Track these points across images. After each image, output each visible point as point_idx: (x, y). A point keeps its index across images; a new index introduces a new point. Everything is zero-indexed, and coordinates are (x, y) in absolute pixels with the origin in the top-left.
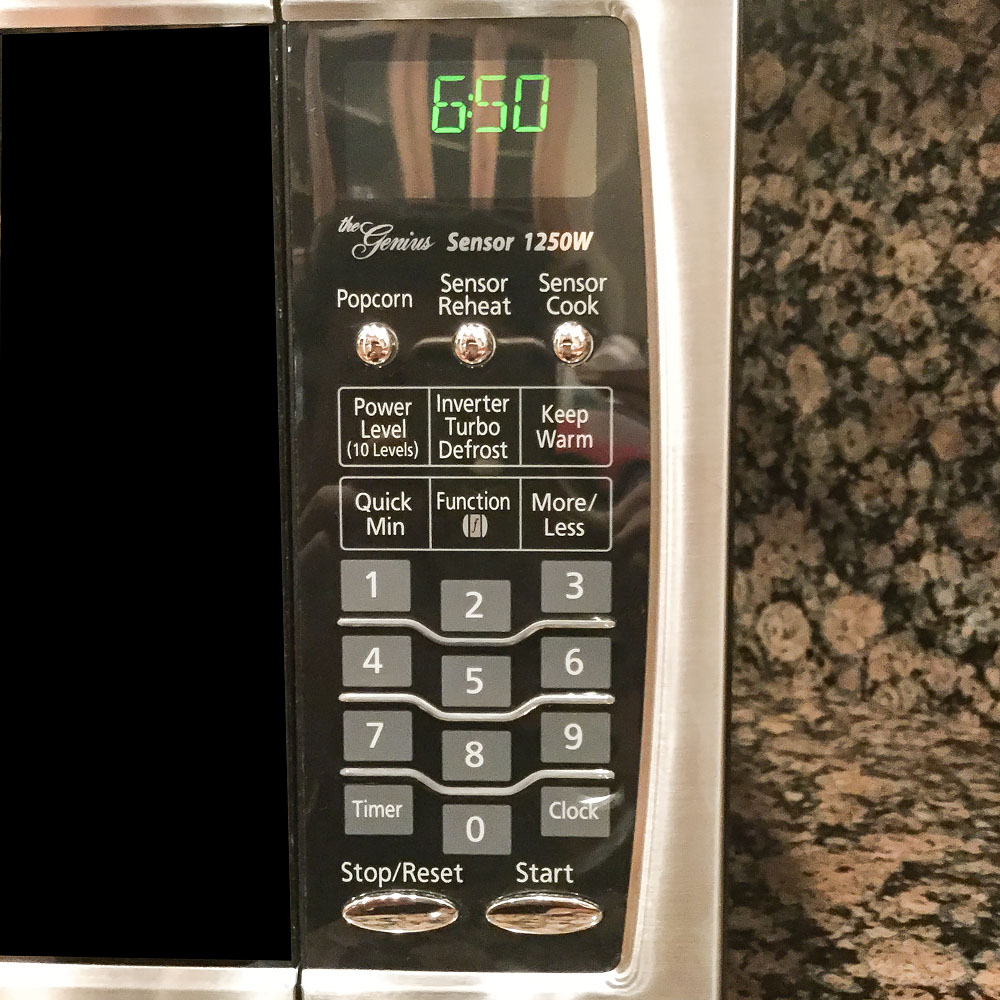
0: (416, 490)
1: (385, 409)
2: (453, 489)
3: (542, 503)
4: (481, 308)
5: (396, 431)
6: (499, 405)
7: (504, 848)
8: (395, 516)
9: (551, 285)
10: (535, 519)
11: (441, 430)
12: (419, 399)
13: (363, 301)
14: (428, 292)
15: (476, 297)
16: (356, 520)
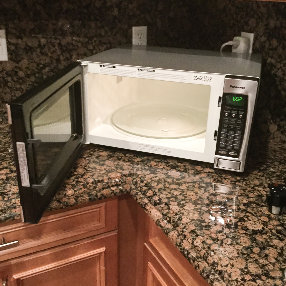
0: (228, 125)
1: (227, 119)
2: (231, 125)
3: (237, 126)
4: (234, 113)
5: (227, 120)
6: (235, 119)
7: (231, 149)
8: (226, 126)
9: (240, 112)
10: (236, 127)
11: (231, 121)
12: (229, 119)
13: (226, 111)
14: (231, 111)
15: (235, 112)
16: (224, 126)
